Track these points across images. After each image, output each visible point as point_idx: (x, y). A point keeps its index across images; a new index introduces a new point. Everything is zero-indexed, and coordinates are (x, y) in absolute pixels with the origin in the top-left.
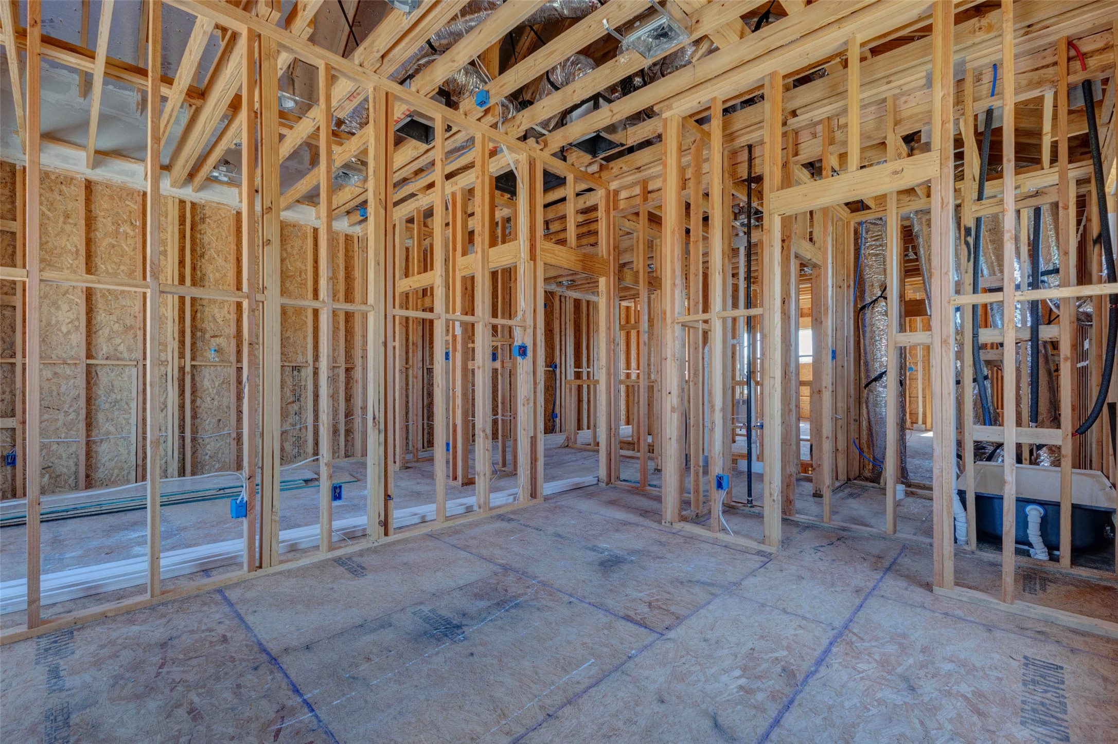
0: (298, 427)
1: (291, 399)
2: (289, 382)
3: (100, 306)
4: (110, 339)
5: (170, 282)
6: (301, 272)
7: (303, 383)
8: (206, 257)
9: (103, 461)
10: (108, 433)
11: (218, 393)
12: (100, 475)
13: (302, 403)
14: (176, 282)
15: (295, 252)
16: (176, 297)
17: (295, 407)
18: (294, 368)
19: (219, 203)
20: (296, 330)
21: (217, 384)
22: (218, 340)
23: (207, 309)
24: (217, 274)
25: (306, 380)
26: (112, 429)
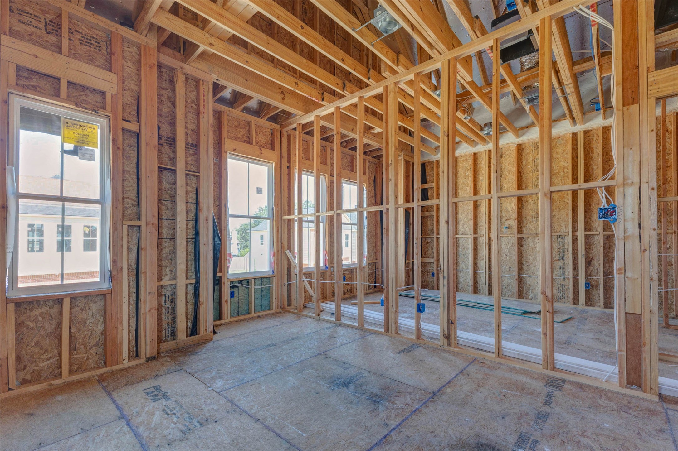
0: (562, 277)
1: (557, 258)
2: (555, 246)
3: (460, 211)
4: (463, 225)
5: (484, 194)
6: (564, 169)
7: (566, 247)
8: (503, 176)
9: (461, 280)
10: (463, 268)
11: (509, 252)
12: (460, 286)
13: (566, 261)
14: (487, 193)
15: (559, 156)
16: (487, 200)
17: (560, 263)
18: (559, 237)
19: (507, 144)
20: (560, 209)
21: (509, 247)
22: (509, 222)
23: (503, 205)
24: (508, 184)
25: (568, 245)
26: (464, 267)
